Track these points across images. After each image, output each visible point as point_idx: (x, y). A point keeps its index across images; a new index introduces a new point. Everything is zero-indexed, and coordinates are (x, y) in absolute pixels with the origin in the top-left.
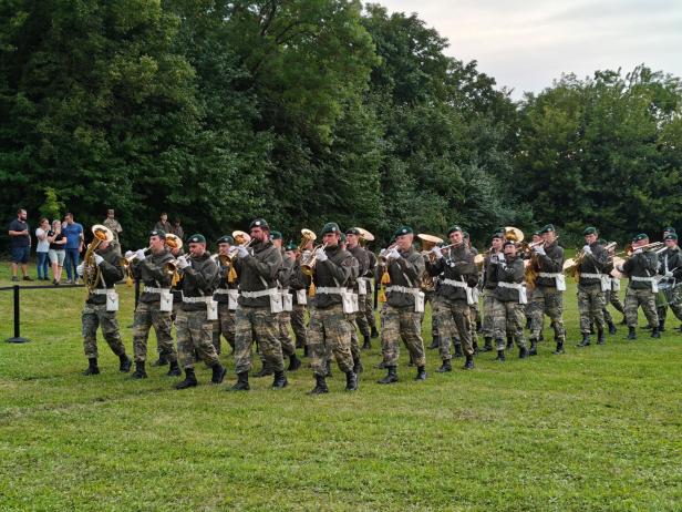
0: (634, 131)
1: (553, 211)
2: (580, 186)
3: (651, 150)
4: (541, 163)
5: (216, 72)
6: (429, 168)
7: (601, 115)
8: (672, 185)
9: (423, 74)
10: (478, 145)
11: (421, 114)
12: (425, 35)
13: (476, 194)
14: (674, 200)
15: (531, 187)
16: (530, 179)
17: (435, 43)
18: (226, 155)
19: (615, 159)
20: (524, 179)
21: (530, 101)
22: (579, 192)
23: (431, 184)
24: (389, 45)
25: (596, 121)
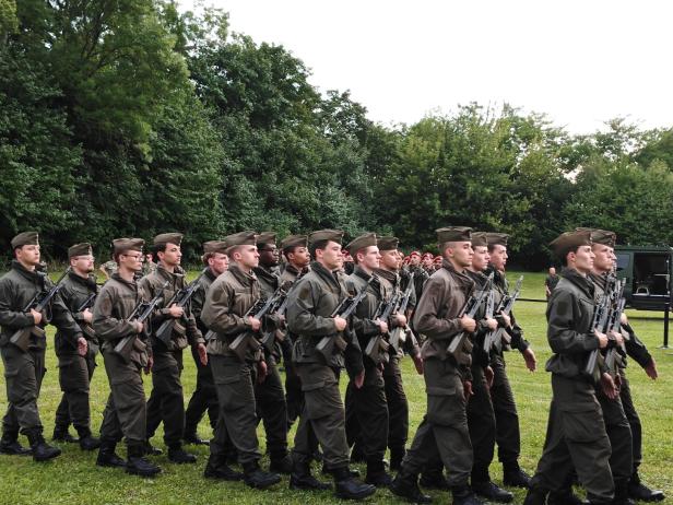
0: (490, 160)
1: (413, 233)
2: (438, 211)
3: (505, 179)
4: (404, 189)
5: (24, 90)
6: (280, 188)
7: (460, 145)
8: (522, 212)
9: (284, 100)
10: (340, 169)
11: (277, 137)
12: (291, 64)
13: (331, 215)
14: (524, 227)
15: (394, 210)
16: (394, 203)
17: (300, 71)
18: (21, 168)
19: (471, 187)
20: (388, 202)
21: (404, 130)
22: (437, 216)
23: (282, 204)
24: (249, 71)
25: (456, 151)
